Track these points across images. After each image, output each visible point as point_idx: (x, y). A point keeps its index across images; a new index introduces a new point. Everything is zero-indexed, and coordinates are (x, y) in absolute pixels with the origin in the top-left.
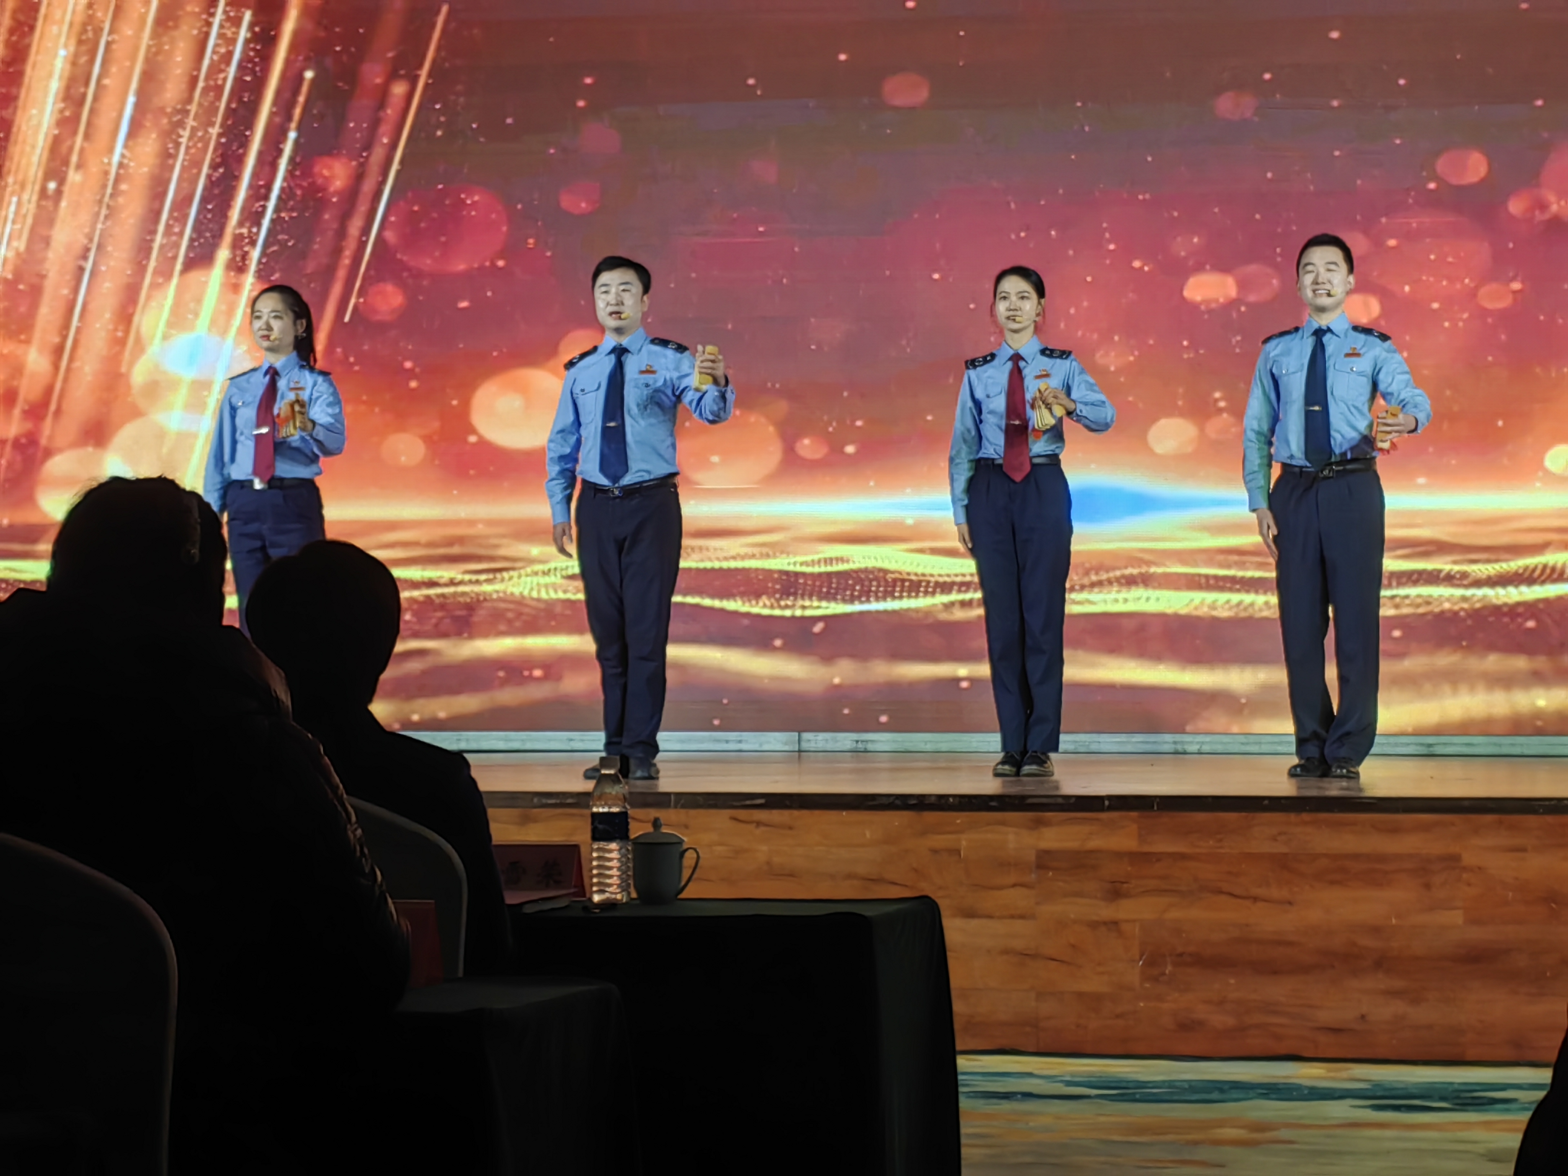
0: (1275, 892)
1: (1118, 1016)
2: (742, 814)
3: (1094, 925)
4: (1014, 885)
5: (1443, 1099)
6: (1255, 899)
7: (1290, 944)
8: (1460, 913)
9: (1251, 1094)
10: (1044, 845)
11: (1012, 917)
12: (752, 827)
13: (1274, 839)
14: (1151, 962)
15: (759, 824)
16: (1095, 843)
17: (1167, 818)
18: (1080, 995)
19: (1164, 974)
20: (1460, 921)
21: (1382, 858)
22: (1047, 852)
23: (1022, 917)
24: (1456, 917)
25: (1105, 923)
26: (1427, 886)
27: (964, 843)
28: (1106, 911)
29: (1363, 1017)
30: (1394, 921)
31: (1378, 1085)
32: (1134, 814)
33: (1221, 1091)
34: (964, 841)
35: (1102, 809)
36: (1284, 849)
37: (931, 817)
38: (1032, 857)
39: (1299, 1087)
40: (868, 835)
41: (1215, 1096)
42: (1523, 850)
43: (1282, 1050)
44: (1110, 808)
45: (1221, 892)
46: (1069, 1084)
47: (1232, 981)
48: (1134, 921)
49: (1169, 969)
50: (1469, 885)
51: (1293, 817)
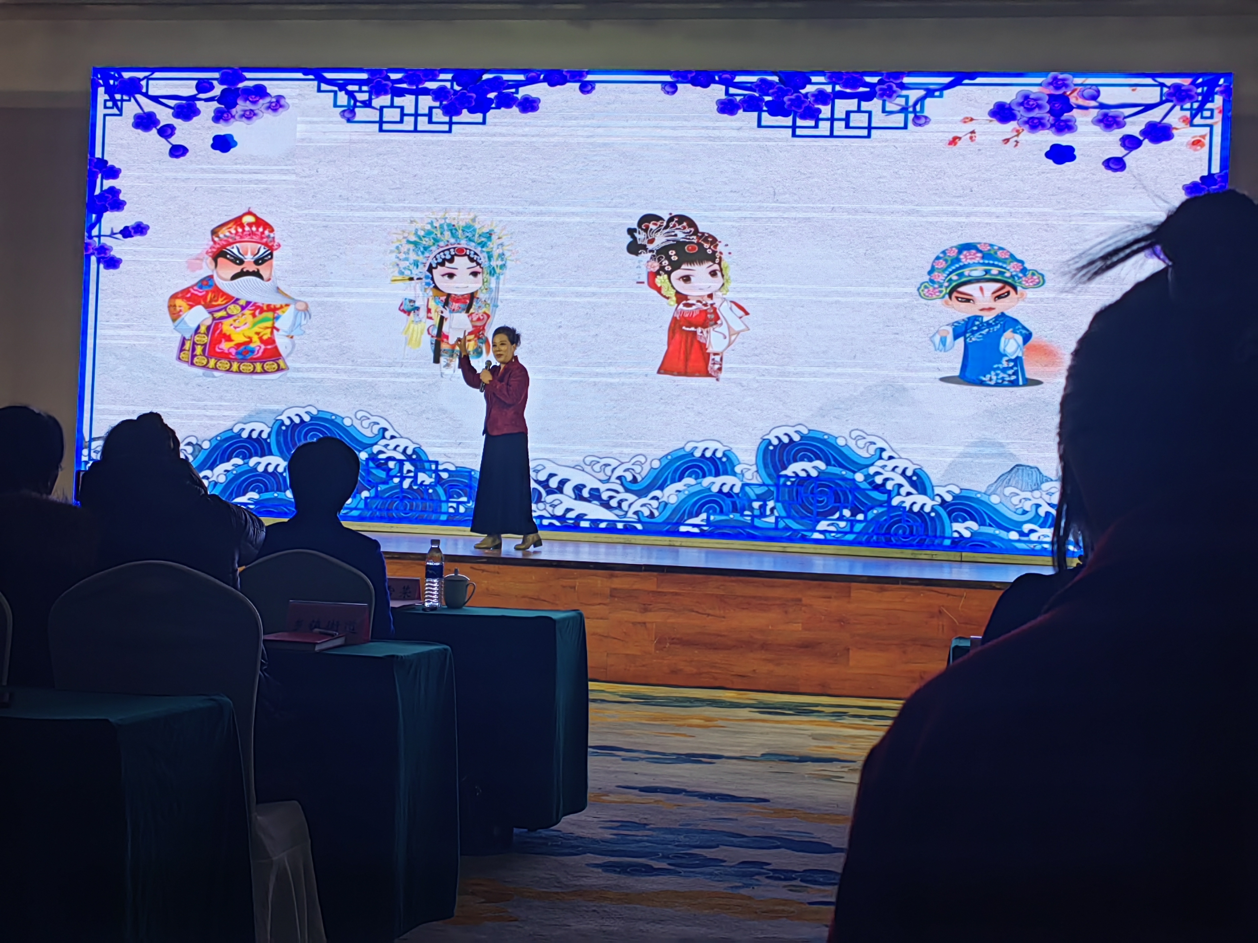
0: (717, 612)
1: (644, 666)
2: (476, 566)
3: (634, 624)
4: (600, 604)
5: (790, 709)
6: (709, 615)
7: (721, 636)
8: (800, 625)
9: (705, 704)
10: (613, 586)
11: (597, 618)
12: (480, 572)
13: (718, 588)
14: (659, 642)
15: (483, 571)
16: (636, 587)
17: (669, 576)
18: (627, 655)
19: (665, 647)
20: (800, 629)
21: (767, 599)
22: (615, 589)
23: (601, 618)
24: (799, 627)
25: (639, 623)
26: (786, 612)
27: (577, 584)
28: (640, 618)
29: (754, 671)
30: (770, 627)
31: (761, 702)
32: (655, 574)
33: (691, 702)
34: (577, 582)
35: (641, 571)
36: (722, 593)
37: (563, 571)
38: (608, 591)
39: (724, 702)
40: (534, 578)
41: (688, 704)
42: (830, 598)
43: (717, 685)
44: (645, 571)
45: (693, 611)
46: (622, 696)
47: (696, 652)
48: (653, 623)
49: (668, 645)
50: (805, 612)
51: (727, 578)
